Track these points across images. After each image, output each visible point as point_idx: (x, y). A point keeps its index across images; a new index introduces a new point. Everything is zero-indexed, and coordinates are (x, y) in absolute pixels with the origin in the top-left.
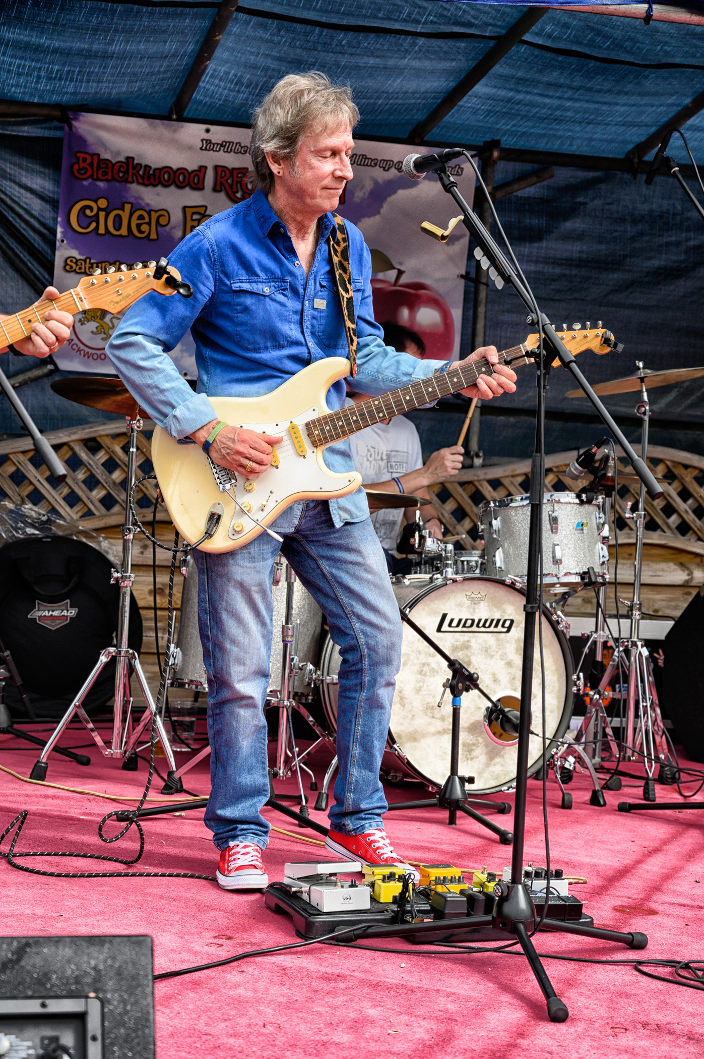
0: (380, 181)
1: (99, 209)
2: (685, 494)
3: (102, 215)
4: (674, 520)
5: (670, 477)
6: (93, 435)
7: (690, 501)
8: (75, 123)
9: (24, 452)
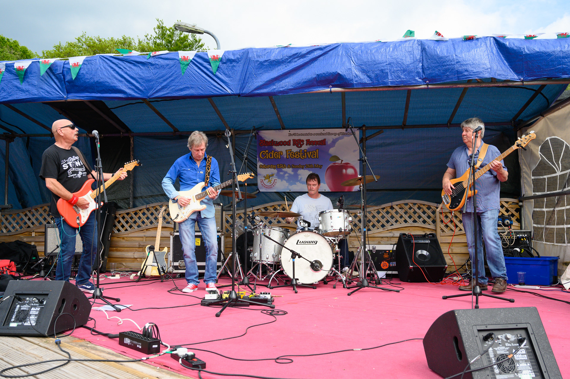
0: (334, 139)
1: (266, 153)
2: (424, 213)
3: (267, 154)
4: (421, 220)
5: (419, 208)
6: (266, 206)
7: (426, 214)
8: (259, 133)
9: (250, 211)
